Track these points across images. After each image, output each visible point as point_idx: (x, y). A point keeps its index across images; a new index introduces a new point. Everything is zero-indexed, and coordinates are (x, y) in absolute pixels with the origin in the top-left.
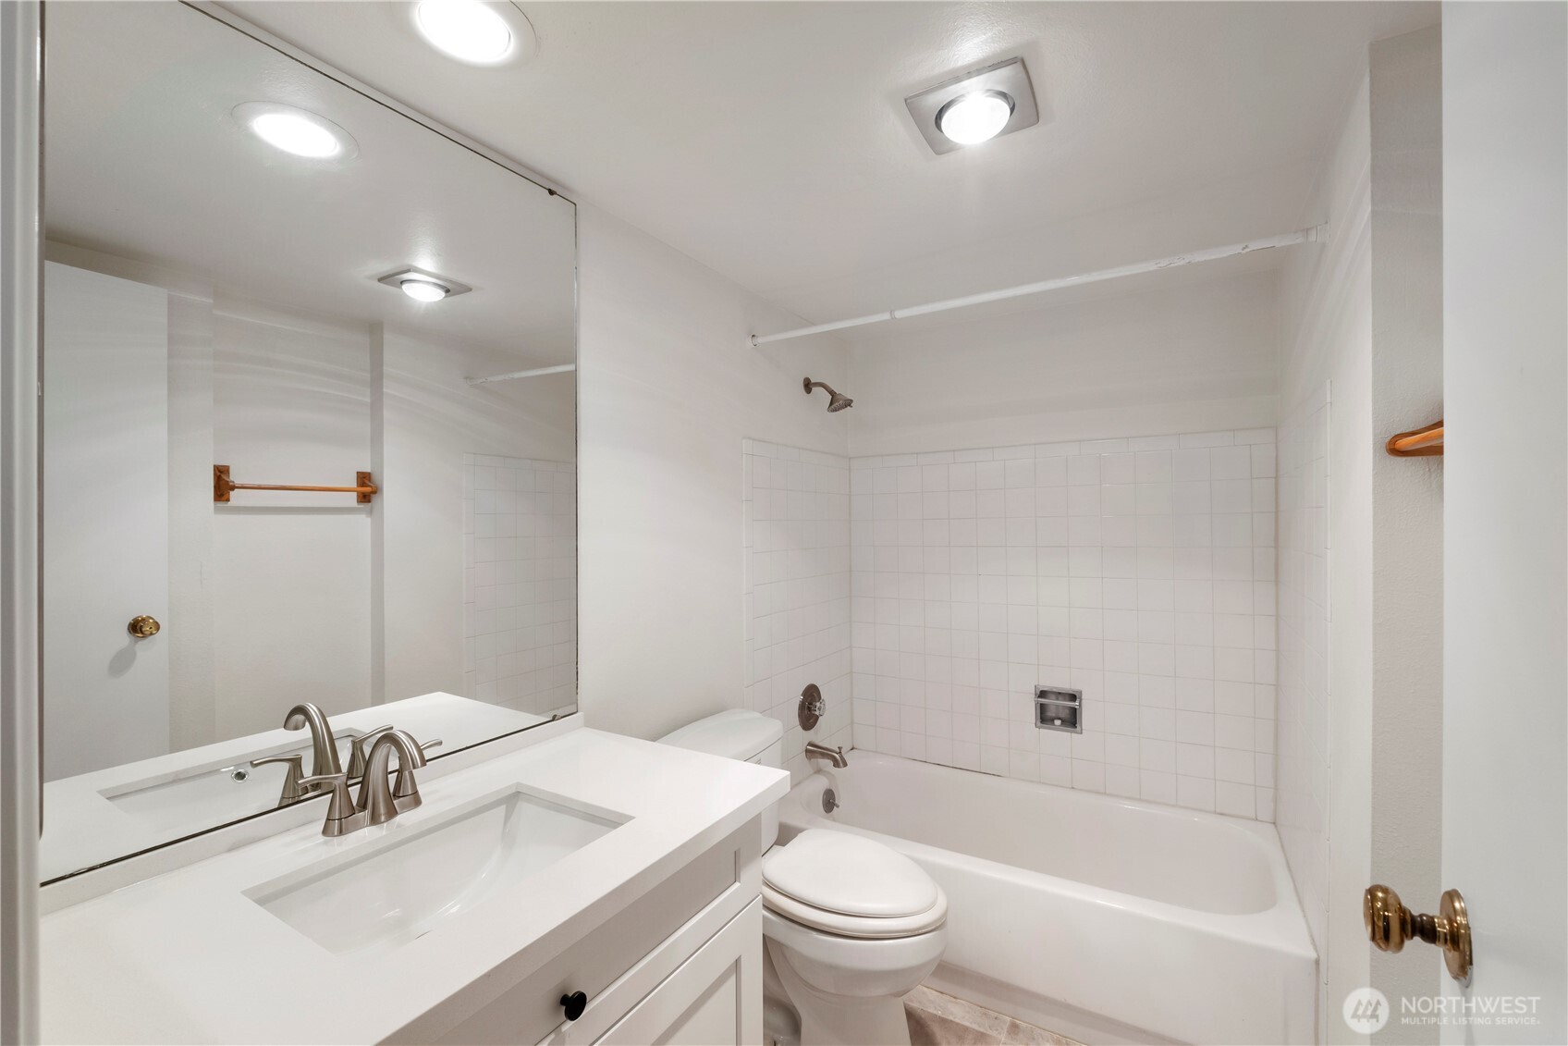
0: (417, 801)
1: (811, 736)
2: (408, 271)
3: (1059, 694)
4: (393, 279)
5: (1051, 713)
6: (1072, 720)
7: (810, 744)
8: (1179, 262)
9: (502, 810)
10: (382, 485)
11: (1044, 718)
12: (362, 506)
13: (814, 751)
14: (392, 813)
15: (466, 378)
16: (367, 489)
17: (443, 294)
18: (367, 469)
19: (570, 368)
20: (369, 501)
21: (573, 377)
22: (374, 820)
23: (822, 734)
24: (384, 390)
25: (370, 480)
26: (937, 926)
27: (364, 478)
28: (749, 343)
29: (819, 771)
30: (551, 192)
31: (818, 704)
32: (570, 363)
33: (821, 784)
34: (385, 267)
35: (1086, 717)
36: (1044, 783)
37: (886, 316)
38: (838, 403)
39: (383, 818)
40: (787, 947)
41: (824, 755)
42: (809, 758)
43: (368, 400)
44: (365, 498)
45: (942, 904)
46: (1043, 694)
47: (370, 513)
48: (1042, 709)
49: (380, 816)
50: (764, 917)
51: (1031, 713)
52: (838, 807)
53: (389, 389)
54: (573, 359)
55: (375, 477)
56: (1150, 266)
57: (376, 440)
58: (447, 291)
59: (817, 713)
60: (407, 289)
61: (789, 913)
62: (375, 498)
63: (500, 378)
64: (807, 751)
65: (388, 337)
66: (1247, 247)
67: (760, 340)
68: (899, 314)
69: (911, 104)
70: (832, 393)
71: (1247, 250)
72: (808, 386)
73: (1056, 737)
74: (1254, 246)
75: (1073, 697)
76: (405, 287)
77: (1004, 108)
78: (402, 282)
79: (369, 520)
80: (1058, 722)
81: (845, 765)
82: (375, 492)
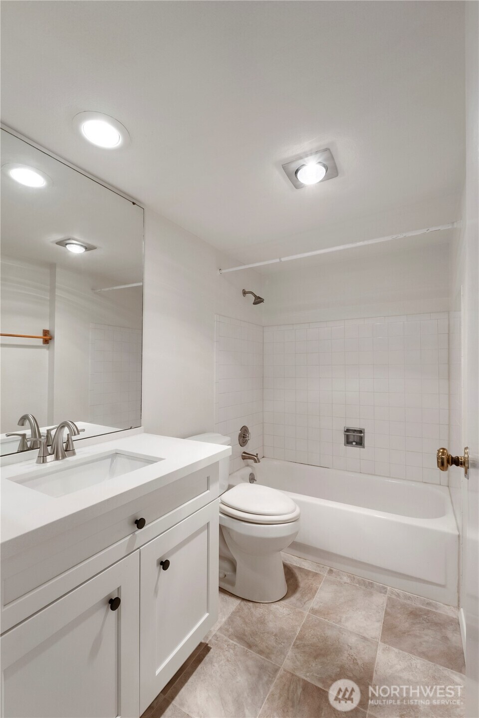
0: (74, 454)
1: (244, 449)
2: (69, 239)
3: (355, 431)
4: (63, 243)
5: (351, 440)
6: (360, 443)
7: (244, 453)
8: (401, 236)
9: (109, 460)
10: (54, 335)
11: (348, 442)
12: (45, 345)
13: (246, 456)
14: (64, 457)
15: (92, 289)
16: (47, 338)
17: (84, 250)
18: (47, 328)
19: (140, 284)
20: (48, 343)
21: (141, 288)
22: (57, 458)
23: (250, 448)
24: (56, 294)
25: (48, 334)
26: (295, 520)
27: (46, 333)
28: (218, 272)
29: (248, 465)
30: (134, 203)
31: (247, 435)
32: (140, 282)
33: (248, 471)
34: (59, 237)
35: (367, 441)
36: (348, 471)
37: (278, 260)
38: (258, 300)
39: (60, 458)
40: (229, 528)
41: (250, 458)
42: (243, 459)
43: (48, 298)
44: (46, 342)
45: (298, 511)
46: (348, 430)
47: (48, 348)
48: (347, 437)
49: (59, 457)
50: (220, 517)
51: (342, 439)
52: (256, 481)
53: (58, 293)
54: (142, 280)
55: (51, 333)
56: (388, 238)
57: (52, 316)
58: (86, 248)
59: (247, 439)
60: (70, 248)
61: (232, 514)
62: (51, 342)
63: (107, 289)
64: (242, 456)
65: (58, 270)
66: (428, 230)
67: (223, 271)
68: (283, 259)
69: (285, 167)
70: (255, 296)
71: (429, 231)
72: (245, 293)
73: (354, 450)
74: (431, 230)
75: (361, 432)
76: (67, 246)
77: (324, 170)
78: (66, 244)
79: (48, 351)
80: (354, 443)
81: (259, 462)
82: (51, 339)
